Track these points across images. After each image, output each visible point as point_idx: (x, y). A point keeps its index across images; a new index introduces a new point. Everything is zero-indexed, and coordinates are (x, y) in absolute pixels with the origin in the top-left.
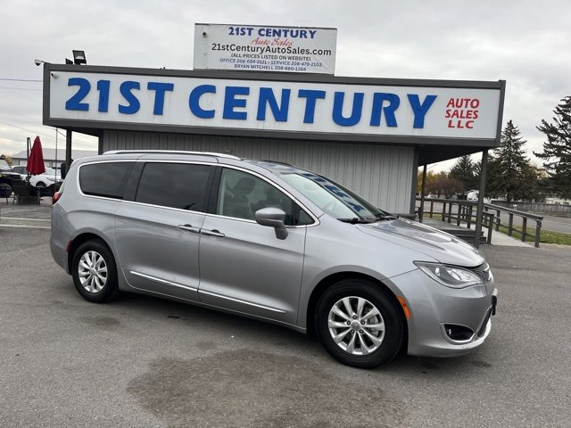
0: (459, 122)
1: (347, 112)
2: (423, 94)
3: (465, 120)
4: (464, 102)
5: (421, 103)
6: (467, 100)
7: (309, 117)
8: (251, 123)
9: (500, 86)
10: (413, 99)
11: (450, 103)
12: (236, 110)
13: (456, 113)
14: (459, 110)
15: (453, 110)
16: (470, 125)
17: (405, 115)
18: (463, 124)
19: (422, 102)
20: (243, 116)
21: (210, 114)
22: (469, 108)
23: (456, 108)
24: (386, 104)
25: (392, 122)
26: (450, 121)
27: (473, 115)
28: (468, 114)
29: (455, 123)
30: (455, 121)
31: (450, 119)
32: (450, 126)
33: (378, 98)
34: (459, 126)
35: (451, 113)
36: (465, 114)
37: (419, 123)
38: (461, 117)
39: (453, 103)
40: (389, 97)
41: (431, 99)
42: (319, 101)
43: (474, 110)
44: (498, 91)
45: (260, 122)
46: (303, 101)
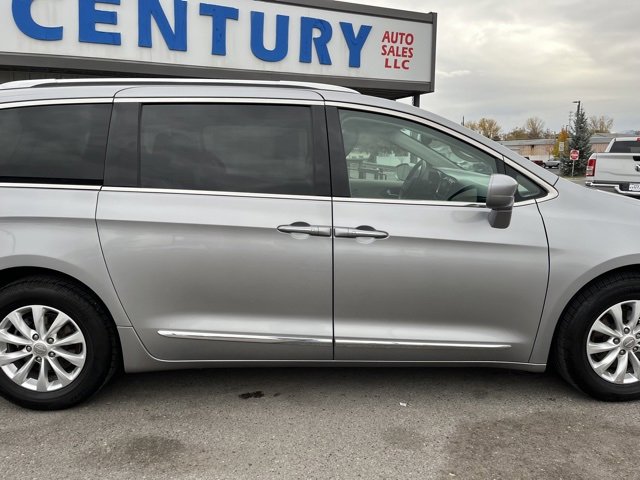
0: (396, 61)
1: (269, 42)
2: (357, 22)
3: (400, 60)
4: (399, 36)
5: (356, 35)
6: (402, 34)
7: (219, 47)
8: (129, 51)
9: (431, 19)
10: (346, 28)
11: (385, 37)
12: (100, 28)
13: (392, 51)
14: (395, 46)
15: (389, 45)
16: (406, 65)
17: (338, 47)
18: (399, 64)
19: (356, 32)
20: (114, 40)
21: (55, 34)
22: (404, 45)
23: (391, 44)
24: (316, 33)
25: (325, 60)
26: (387, 60)
27: (408, 54)
28: (403, 52)
29: (391, 63)
30: (391, 58)
31: (386, 56)
32: (387, 66)
33: (307, 24)
34: (395, 67)
35: (387, 49)
36: (400, 53)
37: (355, 62)
38: (398, 55)
39: (388, 38)
40: (319, 25)
41: (365, 30)
42: (229, 23)
43: (409, 47)
44: (429, 26)
45: (145, 51)
46: (208, 21)
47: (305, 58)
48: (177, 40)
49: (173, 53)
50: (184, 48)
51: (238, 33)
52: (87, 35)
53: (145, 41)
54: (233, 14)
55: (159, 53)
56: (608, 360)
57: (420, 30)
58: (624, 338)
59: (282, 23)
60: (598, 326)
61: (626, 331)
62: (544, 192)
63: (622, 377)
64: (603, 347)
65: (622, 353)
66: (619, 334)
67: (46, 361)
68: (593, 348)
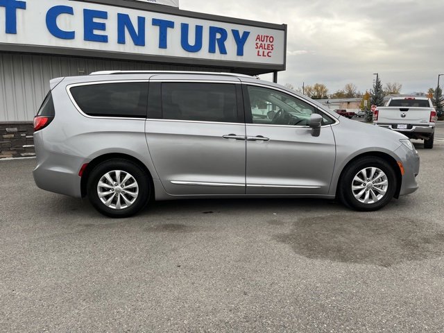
0: (264, 52)
1: (192, 41)
2: (241, 29)
3: (266, 51)
5: (241, 37)
6: (267, 37)
7: (163, 43)
8: (112, 46)
9: (283, 28)
10: (235, 33)
11: (257, 38)
12: (96, 32)
13: (261, 46)
14: (263, 43)
15: (260, 43)
16: (270, 54)
17: (230, 44)
18: (266, 54)
19: (241, 35)
20: (104, 39)
21: (70, 36)
22: (269, 43)
23: (261, 42)
24: (218, 36)
25: (223, 51)
26: (259, 51)
27: (271, 48)
28: (268, 47)
29: (261, 53)
30: (261, 51)
31: (258, 49)
32: (258, 55)
33: (213, 31)
34: (263, 55)
35: (259, 45)
36: (266, 47)
37: (240, 52)
38: (264, 48)
39: (259, 39)
40: (220, 31)
41: (246, 34)
42: (169, 30)
43: (271, 44)
44: (283, 32)
45: (121, 46)
46: (157, 29)
47: (212, 50)
48: (139, 40)
49: (137, 47)
50: (143, 44)
51: (174, 35)
52: (89, 36)
53: (121, 40)
54: (171, 24)
55: (129, 48)
56: (361, 193)
57: (278, 34)
58: (367, 183)
59: (199, 30)
60: (356, 178)
61: (368, 181)
62: (334, 122)
63: (367, 201)
64: (359, 187)
65: (367, 190)
66: (366, 182)
67: (121, 195)
68: (354, 188)
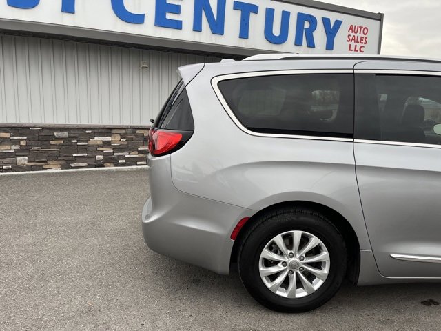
0: (356, 46)
1: (276, 31)
2: (333, 17)
3: (359, 45)
4: (359, 29)
5: (332, 26)
6: (361, 27)
7: (244, 33)
8: (186, 34)
9: (379, 18)
10: (326, 21)
11: (350, 29)
12: (169, 16)
13: (354, 38)
14: (356, 35)
15: (352, 34)
16: (362, 49)
17: (320, 35)
18: (358, 49)
19: (332, 24)
20: (178, 25)
21: (138, 19)
22: (362, 35)
23: (354, 34)
24: (307, 25)
25: (311, 44)
26: (350, 45)
27: (364, 41)
28: (361, 40)
29: (353, 48)
30: (353, 44)
31: (350, 43)
32: (350, 50)
33: (302, 18)
34: (355, 50)
35: (351, 38)
36: (359, 41)
37: (330, 46)
38: (357, 42)
39: (352, 29)
40: (309, 19)
41: (338, 23)
42: (252, 15)
43: (365, 36)
44: (379, 22)
45: (197, 34)
46: (238, 13)
47: (298, 42)
48: (218, 28)
49: (214, 36)
50: (221, 33)
51: (257, 23)
52: (161, 21)
53: (197, 27)
54: (255, 9)
55: (206, 37)
57: (372, 25)
59: (286, 16)
